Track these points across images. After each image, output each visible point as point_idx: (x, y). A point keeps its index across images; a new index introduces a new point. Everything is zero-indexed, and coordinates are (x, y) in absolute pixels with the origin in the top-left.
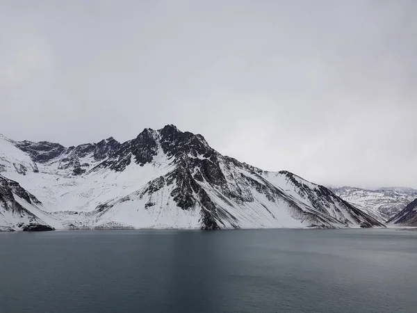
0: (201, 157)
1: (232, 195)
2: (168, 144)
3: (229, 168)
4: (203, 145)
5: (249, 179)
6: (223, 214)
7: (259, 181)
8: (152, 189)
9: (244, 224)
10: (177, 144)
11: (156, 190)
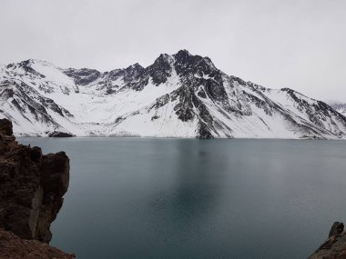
0: (206, 77)
1: (231, 110)
2: (180, 67)
3: (232, 87)
4: (209, 66)
5: (249, 96)
6: (219, 125)
7: (260, 97)
8: (158, 104)
9: (237, 134)
10: (188, 67)
11: (162, 105)
